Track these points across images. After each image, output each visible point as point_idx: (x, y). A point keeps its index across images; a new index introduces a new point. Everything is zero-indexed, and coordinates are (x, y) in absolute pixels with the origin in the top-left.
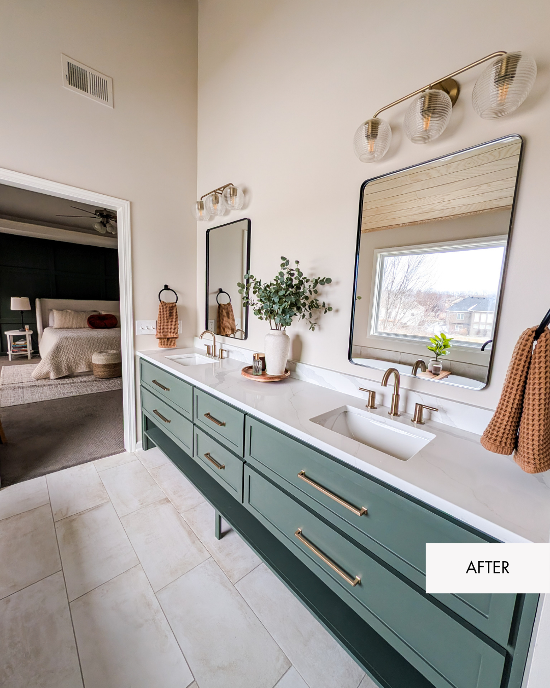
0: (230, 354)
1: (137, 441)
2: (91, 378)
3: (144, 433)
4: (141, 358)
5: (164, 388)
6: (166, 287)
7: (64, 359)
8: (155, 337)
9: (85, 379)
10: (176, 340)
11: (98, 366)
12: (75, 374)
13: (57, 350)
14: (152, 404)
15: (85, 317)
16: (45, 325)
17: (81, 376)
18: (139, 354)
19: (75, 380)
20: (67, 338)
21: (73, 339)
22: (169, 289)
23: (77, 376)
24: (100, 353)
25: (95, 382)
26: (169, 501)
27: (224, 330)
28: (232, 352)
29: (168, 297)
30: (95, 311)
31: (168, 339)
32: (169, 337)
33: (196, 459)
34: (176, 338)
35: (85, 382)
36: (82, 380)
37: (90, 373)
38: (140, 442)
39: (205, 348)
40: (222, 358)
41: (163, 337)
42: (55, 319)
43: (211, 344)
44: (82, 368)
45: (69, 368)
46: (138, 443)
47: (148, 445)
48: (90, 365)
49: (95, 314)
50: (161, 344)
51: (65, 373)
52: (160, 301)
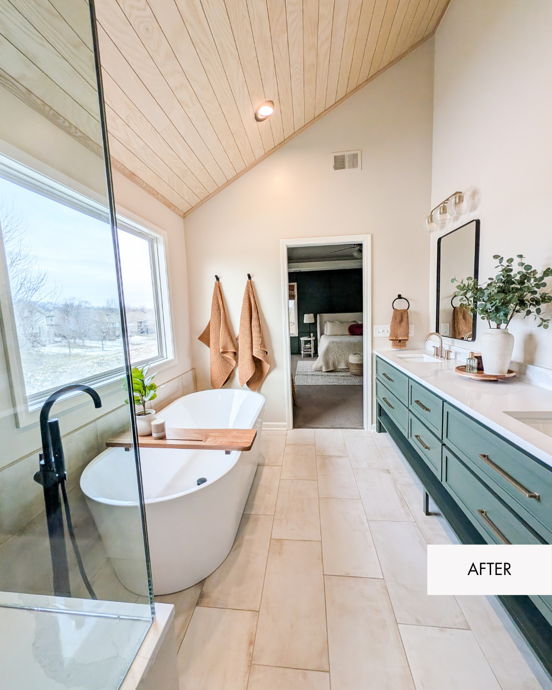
0: (458, 355)
1: (372, 424)
2: (349, 374)
3: (378, 418)
4: (377, 356)
5: (390, 379)
6: (400, 297)
7: (331, 358)
8: (388, 339)
9: (344, 374)
10: (407, 342)
11: (352, 364)
12: (338, 370)
13: (327, 351)
14: (383, 393)
15: (347, 326)
16: (322, 334)
17: (341, 372)
18: (376, 353)
19: (337, 374)
20: (333, 342)
21: (337, 343)
22: (402, 298)
23: (339, 372)
24: (355, 354)
25: (350, 378)
26: (389, 472)
27: (459, 334)
28: (459, 353)
29: (401, 305)
30: (355, 322)
31: (400, 342)
32: (400, 339)
33: (410, 440)
34: (407, 340)
35: (343, 376)
36: (342, 375)
37: (347, 370)
38: (375, 425)
39: (433, 350)
40: (448, 359)
41: (394, 339)
42: (328, 328)
43: (438, 345)
44: (342, 366)
45: (334, 365)
46: (373, 425)
47: (380, 429)
48: (348, 364)
49: (353, 323)
50: (394, 345)
51: (331, 369)
52: (394, 309)
